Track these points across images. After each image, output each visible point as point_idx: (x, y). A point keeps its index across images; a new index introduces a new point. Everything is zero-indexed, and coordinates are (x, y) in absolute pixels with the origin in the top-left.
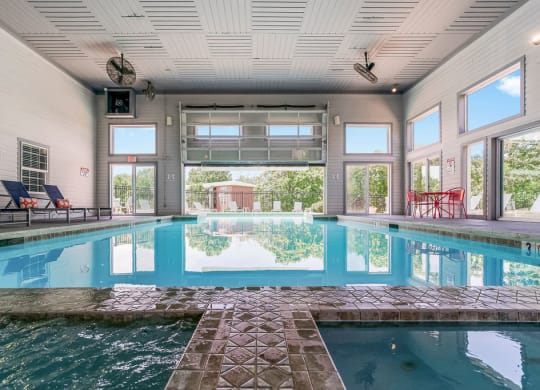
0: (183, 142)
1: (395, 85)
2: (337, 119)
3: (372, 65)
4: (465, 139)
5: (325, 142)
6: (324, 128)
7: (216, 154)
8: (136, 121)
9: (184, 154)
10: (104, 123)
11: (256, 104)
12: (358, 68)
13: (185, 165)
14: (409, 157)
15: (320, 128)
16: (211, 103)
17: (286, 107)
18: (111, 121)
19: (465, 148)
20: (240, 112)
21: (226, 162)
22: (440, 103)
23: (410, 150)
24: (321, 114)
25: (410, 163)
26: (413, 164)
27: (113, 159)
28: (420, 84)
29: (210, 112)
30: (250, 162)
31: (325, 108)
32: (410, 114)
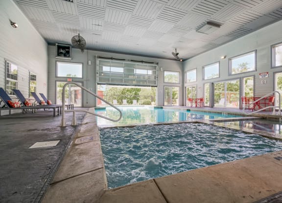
0: (97, 73)
1: (182, 59)
2: (161, 68)
3: (178, 54)
4: (204, 82)
5: (157, 77)
6: (157, 72)
7: (112, 80)
8: (71, 61)
9: (98, 79)
10: (53, 60)
11: (130, 59)
12: (173, 53)
13: (98, 84)
14: (185, 85)
15: (155, 72)
16: (110, 57)
17: (142, 62)
18: (57, 60)
19: (204, 84)
20: (124, 62)
21: (117, 83)
22: (197, 68)
23: (186, 83)
24: (156, 66)
25: (185, 87)
26: (187, 88)
27: (58, 79)
28: (189, 60)
29: (110, 61)
30: (127, 84)
31: (157, 64)
32: (186, 70)
